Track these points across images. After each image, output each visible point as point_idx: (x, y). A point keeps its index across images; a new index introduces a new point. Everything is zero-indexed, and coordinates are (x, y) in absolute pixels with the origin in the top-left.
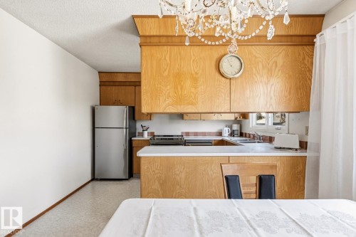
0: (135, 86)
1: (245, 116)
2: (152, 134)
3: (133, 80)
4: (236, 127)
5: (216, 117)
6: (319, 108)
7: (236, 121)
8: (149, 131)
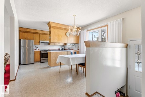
0: (34, 34)
1: (65, 44)
2: (39, 49)
3: (33, 32)
4: (63, 47)
5: (58, 44)
6: (80, 43)
7: (63, 46)
8: (38, 48)
